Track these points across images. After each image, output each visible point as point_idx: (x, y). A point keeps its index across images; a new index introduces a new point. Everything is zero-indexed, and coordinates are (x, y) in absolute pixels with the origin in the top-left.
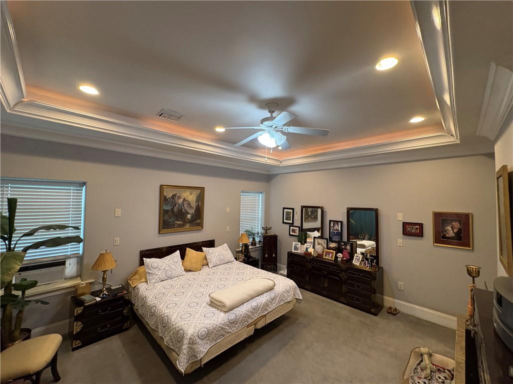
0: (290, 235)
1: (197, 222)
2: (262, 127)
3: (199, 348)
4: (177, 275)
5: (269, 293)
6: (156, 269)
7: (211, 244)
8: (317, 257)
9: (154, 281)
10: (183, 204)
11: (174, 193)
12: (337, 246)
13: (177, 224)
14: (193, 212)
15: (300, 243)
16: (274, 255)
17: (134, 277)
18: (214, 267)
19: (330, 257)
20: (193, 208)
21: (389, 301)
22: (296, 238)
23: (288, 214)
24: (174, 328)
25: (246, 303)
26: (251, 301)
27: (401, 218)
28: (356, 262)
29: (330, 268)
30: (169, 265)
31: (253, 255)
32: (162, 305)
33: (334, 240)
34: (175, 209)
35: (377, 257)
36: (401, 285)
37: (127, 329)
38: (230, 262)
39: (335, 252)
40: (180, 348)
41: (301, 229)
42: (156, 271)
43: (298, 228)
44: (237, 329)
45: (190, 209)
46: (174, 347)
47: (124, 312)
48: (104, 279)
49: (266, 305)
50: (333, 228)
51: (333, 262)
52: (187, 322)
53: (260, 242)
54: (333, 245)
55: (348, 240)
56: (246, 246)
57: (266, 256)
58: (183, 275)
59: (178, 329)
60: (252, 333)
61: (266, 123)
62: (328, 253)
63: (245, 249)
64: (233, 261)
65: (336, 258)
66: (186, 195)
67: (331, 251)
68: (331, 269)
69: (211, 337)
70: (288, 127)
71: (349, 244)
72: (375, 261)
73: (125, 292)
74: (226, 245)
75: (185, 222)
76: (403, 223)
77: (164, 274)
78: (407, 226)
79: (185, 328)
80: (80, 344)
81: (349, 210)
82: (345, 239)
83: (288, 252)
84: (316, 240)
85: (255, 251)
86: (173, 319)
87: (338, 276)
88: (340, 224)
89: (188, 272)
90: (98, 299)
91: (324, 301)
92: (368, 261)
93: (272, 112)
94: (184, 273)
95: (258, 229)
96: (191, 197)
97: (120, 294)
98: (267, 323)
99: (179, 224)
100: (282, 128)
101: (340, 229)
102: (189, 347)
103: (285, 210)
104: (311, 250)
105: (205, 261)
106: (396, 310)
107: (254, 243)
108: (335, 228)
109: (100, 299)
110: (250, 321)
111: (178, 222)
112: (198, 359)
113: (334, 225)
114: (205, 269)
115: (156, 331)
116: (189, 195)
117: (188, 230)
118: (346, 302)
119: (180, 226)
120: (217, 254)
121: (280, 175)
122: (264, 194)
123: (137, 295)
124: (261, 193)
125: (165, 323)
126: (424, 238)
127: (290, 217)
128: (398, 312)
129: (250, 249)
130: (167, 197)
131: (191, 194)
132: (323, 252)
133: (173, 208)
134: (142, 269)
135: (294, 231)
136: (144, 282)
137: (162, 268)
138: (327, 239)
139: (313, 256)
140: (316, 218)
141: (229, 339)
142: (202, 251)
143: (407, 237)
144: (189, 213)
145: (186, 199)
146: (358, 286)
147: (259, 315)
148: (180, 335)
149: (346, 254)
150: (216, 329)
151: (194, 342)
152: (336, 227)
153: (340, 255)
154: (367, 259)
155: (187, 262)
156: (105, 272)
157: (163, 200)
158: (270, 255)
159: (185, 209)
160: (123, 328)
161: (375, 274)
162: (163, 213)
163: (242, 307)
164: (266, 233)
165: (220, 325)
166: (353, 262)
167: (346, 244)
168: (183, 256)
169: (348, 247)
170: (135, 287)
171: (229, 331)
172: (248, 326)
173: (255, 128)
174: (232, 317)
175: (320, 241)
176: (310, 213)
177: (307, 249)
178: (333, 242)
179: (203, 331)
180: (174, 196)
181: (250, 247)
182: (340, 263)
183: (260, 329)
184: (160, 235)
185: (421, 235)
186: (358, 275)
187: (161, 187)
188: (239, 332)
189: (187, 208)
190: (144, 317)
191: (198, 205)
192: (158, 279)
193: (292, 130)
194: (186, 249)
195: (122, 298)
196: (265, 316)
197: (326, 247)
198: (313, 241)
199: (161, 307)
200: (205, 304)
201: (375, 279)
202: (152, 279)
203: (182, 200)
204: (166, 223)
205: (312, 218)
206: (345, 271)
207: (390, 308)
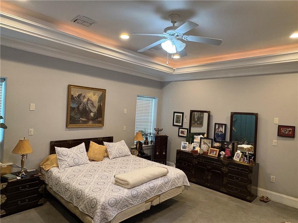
0: (179, 136)
1: (99, 119)
2: (165, 35)
3: (110, 212)
4: (83, 163)
5: (163, 178)
6: (66, 157)
7: (110, 140)
8: (202, 154)
9: (64, 166)
10: (87, 103)
11: (80, 93)
12: (221, 146)
13: (81, 120)
14: (96, 111)
15: (188, 143)
16: (164, 153)
17: (47, 163)
18: (113, 158)
19: (214, 154)
20: (96, 107)
21: (262, 192)
22: (184, 139)
23: (178, 117)
24: (88, 198)
25: (145, 184)
26: (149, 182)
27: (277, 121)
28: (236, 159)
29: (213, 163)
30: (76, 154)
31: (145, 152)
32: (75, 183)
33: (218, 140)
34: (81, 107)
35: (254, 155)
36: (273, 178)
37: (41, 205)
38: (127, 156)
39: (218, 150)
40: (94, 213)
41: (189, 130)
42: (65, 158)
43: (186, 130)
44: (138, 203)
45: (93, 108)
46: (88, 213)
47: (40, 190)
48: (22, 162)
49: (161, 187)
50: (218, 131)
51: (217, 158)
52: (99, 194)
53: (152, 141)
54: (217, 144)
55: (231, 140)
56: (140, 144)
57: (157, 153)
58: (88, 163)
59: (92, 198)
60: (149, 208)
61: (169, 32)
62: (212, 151)
63: (139, 146)
64: (129, 155)
65: (219, 155)
66: (90, 95)
67: (216, 149)
68: (214, 165)
69: (118, 206)
70: (188, 36)
71: (231, 144)
72: (252, 158)
73: (40, 174)
74: (123, 141)
75: (89, 119)
76: (279, 126)
77: (73, 162)
78: (282, 129)
79: (98, 197)
80: (5, 213)
81: (233, 115)
82: (228, 139)
83: (177, 150)
84: (203, 140)
85: (147, 149)
86: (86, 192)
87: (221, 171)
88: (224, 126)
89: (92, 162)
90: (19, 178)
91: (207, 191)
92: (247, 158)
93: (174, 22)
94: (89, 162)
95: (151, 130)
96: (94, 97)
97: (36, 175)
98: (160, 202)
99: (83, 121)
100: (182, 37)
101: (223, 131)
102: (101, 212)
103: (176, 114)
104: (197, 149)
105: (106, 154)
106: (267, 198)
107: (146, 143)
108: (219, 130)
109: (20, 178)
110: (148, 198)
111: (83, 119)
112: (108, 221)
113: (219, 128)
114: (106, 160)
115: (71, 203)
116: (92, 95)
117: (91, 126)
118: (226, 192)
119: (85, 122)
120: (116, 148)
121: (172, 82)
122: (157, 99)
123: (50, 177)
124: (154, 98)
125: (79, 196)
126: (295, 139)
127: (180, 120)
128: (269, 200)
129: (144, 147)
130: (74, 96)
131: (94, 95)
132: (208, 150)
133: (79, 106)
134: (53, 156)
135: (182, 132)
136: (55, 167)
137: (70, 156)
138: (212, 139)
139: (199, 153)
140: (201, 124)
141: (131, 209)
142: (103, 144)
143: (281, 138)
144: (91, 112)
145: (90, 99)
146: (237, 178)
147: (155, 194)
148: (93, 203)
149: (228, 152)
150: (122, 200)
151: (106, 208)
152: (221, 129)
153: (223, 153)
154: (246, 156)
155: (91, 153)
156: (23, 156)
157: (71, 98)
158: (161, 153)
159: (89, 108)
160: (39, 203)
161: (252, 167)
162: (70, 110)
163: (141, 186)
164: (158, 134)
165: (125, 198)
166: (234, 159)
167: (228, 144)
168: (87, 148)
169: (230, 146)
170: (48, 170)
171: (132, 203)
172: (146, 202)
173: (160, 35)
174: (134, 193)
175: (206, 141)
176: (196, 119)
177: (194, 148)
178: (216, 142)
179: (112, 201)
180: (80, 96)
181: (143, 146)
182: (222, 159)
183: (155, 206)
184: (67, 129)
185: (293, 136)
186: (237, 169)
187: (69, 86)
188: (139, 205)
189: (90, 107)
190: (58, 193)
191: (100, 105)
192: (68, 165)
193: (190, 38)
194: (90, 142)
195: (38, 178)
196: (159, 196)
197: (210, 147)
198: (199, 141)
199: (74, 184)
200: (110, 183)
201: (251, 172)
202: (63, 165)
203: (86, 99)
204: (73, 118)
205: (198, 124)
206: (227, 166)
207: (263, 197)
